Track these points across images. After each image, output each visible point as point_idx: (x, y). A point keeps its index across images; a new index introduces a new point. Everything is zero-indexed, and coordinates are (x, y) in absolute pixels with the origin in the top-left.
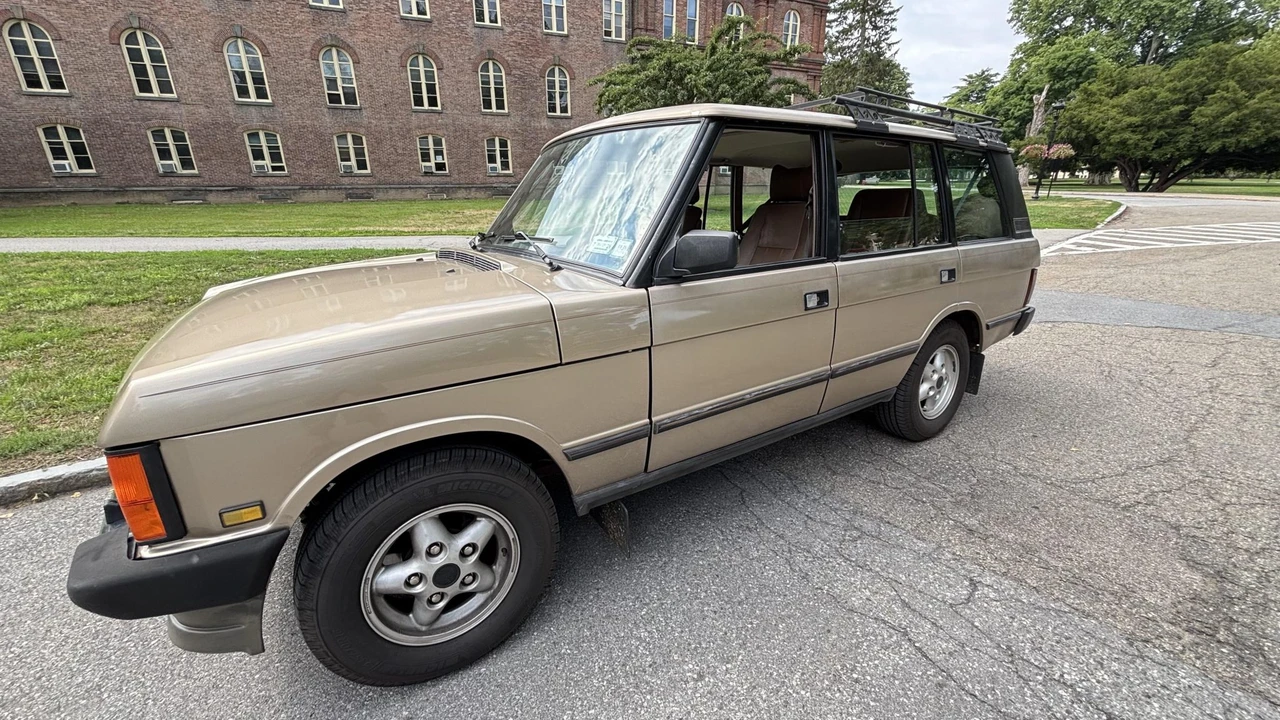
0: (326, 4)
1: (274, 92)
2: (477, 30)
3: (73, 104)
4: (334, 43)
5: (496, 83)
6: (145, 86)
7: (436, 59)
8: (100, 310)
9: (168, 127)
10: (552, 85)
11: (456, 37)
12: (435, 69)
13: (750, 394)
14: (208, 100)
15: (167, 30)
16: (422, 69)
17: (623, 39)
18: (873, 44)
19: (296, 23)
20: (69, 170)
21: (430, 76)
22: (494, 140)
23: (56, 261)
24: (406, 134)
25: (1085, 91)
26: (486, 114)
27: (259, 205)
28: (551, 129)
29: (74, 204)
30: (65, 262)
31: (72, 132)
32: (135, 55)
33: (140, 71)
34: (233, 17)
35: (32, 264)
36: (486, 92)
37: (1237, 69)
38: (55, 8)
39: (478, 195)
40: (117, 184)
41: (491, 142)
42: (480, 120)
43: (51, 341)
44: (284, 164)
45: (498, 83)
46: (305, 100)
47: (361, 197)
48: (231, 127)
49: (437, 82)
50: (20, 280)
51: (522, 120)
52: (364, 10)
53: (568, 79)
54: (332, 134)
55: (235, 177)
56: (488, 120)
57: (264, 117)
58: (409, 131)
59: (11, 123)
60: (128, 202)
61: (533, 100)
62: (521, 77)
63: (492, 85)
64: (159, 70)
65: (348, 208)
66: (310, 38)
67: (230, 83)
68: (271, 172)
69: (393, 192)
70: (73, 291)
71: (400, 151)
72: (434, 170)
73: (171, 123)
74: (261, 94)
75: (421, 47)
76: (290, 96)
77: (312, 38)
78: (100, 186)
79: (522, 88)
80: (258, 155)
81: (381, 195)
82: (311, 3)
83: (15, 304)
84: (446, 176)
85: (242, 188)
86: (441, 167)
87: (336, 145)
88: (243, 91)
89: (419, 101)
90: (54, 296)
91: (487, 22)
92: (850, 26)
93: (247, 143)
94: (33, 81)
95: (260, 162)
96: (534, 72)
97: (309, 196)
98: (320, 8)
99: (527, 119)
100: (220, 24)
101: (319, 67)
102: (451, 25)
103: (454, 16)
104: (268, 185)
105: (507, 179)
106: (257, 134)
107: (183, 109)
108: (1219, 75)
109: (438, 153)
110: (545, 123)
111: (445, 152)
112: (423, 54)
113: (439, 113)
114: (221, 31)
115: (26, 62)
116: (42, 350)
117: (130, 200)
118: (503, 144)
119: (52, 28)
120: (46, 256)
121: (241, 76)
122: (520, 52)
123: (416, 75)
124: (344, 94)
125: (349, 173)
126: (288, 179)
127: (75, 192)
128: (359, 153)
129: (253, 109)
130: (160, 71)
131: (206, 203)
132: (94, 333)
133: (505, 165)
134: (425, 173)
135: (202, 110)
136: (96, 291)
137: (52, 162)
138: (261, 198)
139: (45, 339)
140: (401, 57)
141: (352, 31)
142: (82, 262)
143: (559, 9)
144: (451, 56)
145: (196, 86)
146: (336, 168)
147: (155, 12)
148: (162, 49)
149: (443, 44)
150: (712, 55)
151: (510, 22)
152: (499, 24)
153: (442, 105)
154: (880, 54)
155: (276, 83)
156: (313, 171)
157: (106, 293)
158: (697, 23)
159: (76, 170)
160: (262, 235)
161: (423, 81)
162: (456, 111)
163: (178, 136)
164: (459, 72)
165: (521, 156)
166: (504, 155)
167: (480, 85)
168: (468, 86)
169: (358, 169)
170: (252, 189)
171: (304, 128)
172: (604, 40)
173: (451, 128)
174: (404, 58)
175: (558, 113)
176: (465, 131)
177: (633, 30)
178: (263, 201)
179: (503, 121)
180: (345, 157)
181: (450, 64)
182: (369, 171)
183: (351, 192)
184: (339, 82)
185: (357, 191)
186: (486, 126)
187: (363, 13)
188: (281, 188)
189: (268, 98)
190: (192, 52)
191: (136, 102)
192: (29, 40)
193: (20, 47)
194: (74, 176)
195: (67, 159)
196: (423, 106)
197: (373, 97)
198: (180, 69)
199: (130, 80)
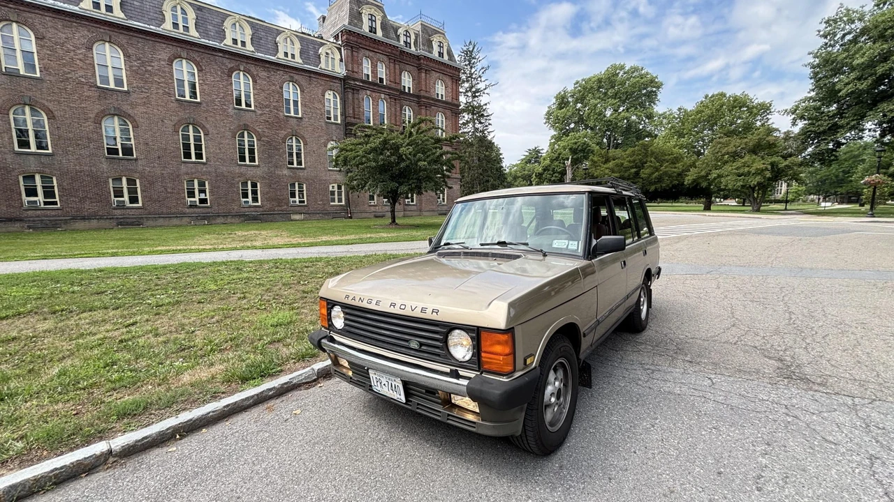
0: (112, 86)
1: (54, 145)
2: (236, 111)
4: (117, 113)
5: (249, 145)
7: (203, 128)
10: (290, 148)
11: (220, 115)
12: (202, 135)
16: (191, 134)
17: (339, 122)
18: (481, 132)
19: (83, 98)
21: (198, 139)
22: (247, 183)
24: (176, 177)
25: (592, 160)
26: (242, 165)
27: (28, 233)
28: (290, 176)
34: (25, 90)
36: (242, 151)
37: (653, 153)
39: (233, 220)
41: (245, 184)
42: (237, 170)
44: (57, 200)
45: (251, 145)
46: (85, 152)
47: (132, 224)
48: (7, 171)
49: (203, 143)
51: (269, 169)
52: (145, 92)
53: (302, 145)
54: (108, 177)
55: (4, 211)
56: (243, 169)
57: (43, 163)
58: (178, 176)
61: (277, 157)
62: (268, 142)
63: (247, 147)
65: (123, 233)
66: (95, 108)
67: (11, 138)
68: (42, 206)
69: (161, 220)
71: (169, 190)
72: (198, 204)
74: (42, 146)
75: (192, 120)
76: (70, 149)
77: (97, 108)
79: (269, 149)
80: (31, 193)
81: (151, 223)
82: (99, 85)
84: (208, 207)
85: (10, 220)
86: (203, 201)
87: (111, 185)
88: (24, 144)
89: (188, 155)
91: (244, 106)
92: (467, 121)
93: (22, 183)
95: (33, 199)
96: (278, 139)
97: (80, 225)
98: (107, 89)
99: (272, 169)
100: (9, 94)
101: (101, 128)
102: (216, 107)
103: (218, 101)
104: (38, 217)
105: (257, 209)
106: (33, 177)
108: (646, 155)
109: (201, 191)
110: (286, 172)
111: (207, 191)
112: (193, 124)
113: (204, 164)
114: (10, 99)
118: (254, 185)
121: (22, 133)
122: (268, 126)
123: (186, 138)
124: (122, 148)
125: (121, 206)
126: (60, 212)
128: (132, 192)
133: (255, 199)
134: (190, 205)
138: (29, 227)
140: (175, 125)
141: (133, 105)
143: (296, 103)
144: (216, 126)
146: (109, 202)
149: (209, 119)
150: (409, 137)
151: (260, 108)
152: (253, 108)
153: (207, 158)
154: (485, 137)
155: (58, 138)
156: (87, 205)
158: (385, 116)
161: (192, 141)
162: (218, 163)
164: (221, 137)
165: (267, 193)
166: (254, 192)
167: (238, 146)
168: (228, 146)
169: (130, 203)
170: (21, 220)
171: (81, 172)
172: (327, 122)
173: (214, 174)
174: (177, 126)
175: (295, 165)
176: (224, 176)
177: (346, 117)
178: (31, 230)
179: (255, 170)
180: (119, 193)
181: (214, 132)
182: (140, 204)
183: (122, 220)
184: (119, 140)
185: (128, 220)
186: (241, 173)
187: (145, 95)
188: (51, 218)
189: (48, 150)
196: (191, 159)
197: (148, 151)
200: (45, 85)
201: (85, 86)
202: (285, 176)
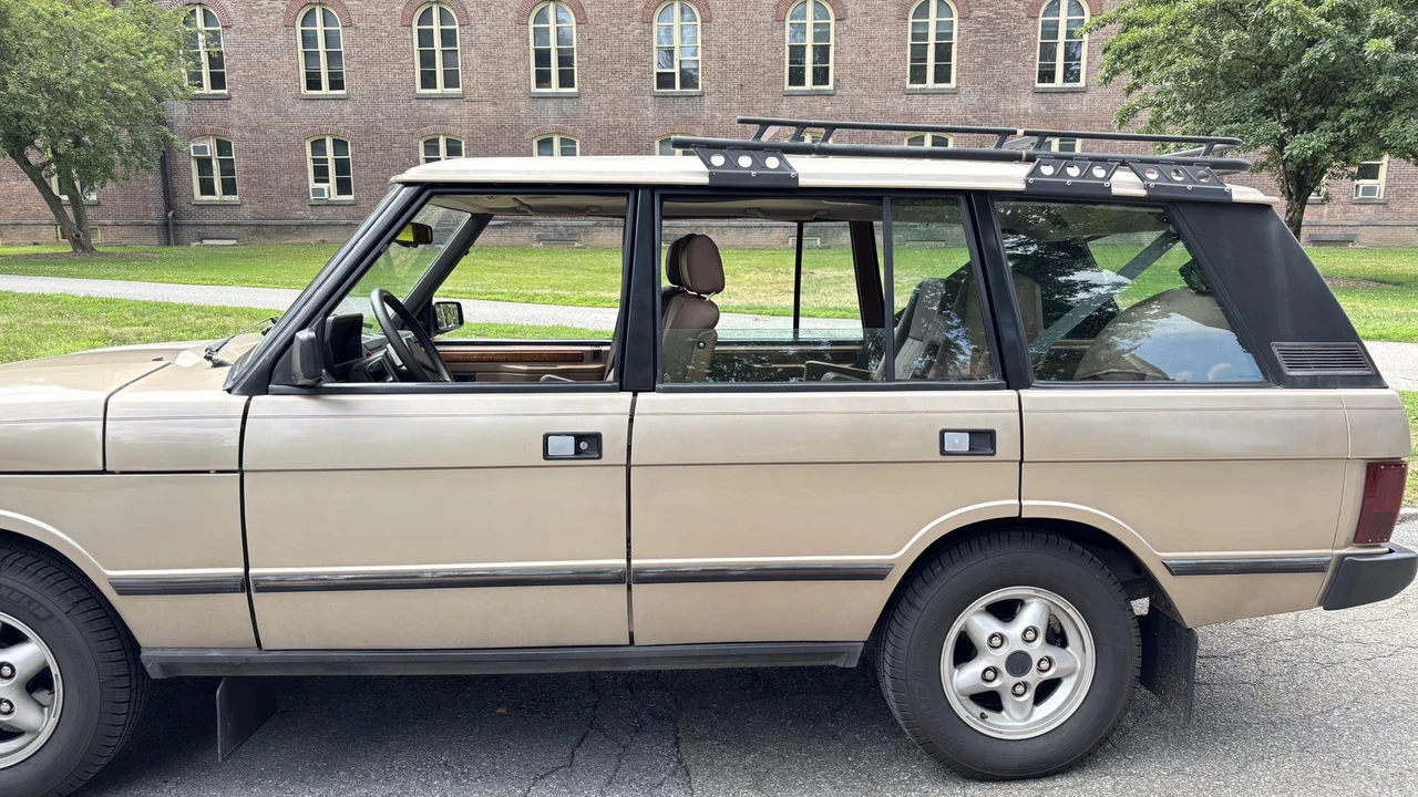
1: (583, 76)
3: (348, 108)
5: (938, 36)
7: (836, 3)
9: (444, 135)
10: (1050, 29)
12: (832, 21)
14: (496, 95)
16: (809, 21)
20: (326, 196)
21: (821, 33)
22: (923, 139)
26: (913, 93)
27: (534, 249)
28: (1039, 115)
29: (323, 241)
31: (340, 145)
32: (425, 38)
36: (919, 54)
42: (901, 105)
45: (944, 35)
46: (623, 86)
48: (519, 130)
49: (832, 42)
51: (982, 99)
53: (1087, 17)
54: (653, 138)
56: (916, 102)
57: (564, 114)
59: (281, 136)
61: (1009, 62)
62: (989, 20)
63: (932, 41)
64: (449, 55)
67: (528, 68)
73: (449, 129)
74: (566, 79)
76: (603, 81)
78: (354, 218)
79: (988, 42)
88: (543, 79)
89: (797, 77)
94: (314, 82)
96: (1016, 9)
97: (604, 237)
99: (992, 98)
101: (651, 33)
106: (550, 141)
107: (465, 109)
110: (1028, 104)
113: (829, 95)
115: (311, 57)
119: (346, 11)
121: (543, 57)
123: (799, 32)
124: (682, 71)
127: (329, 225)
129: (550, 104)
130: (449, 57)
135: (488, 109)
137: (312, 185)
138: (540, 239)
140: (778, 5)
145: (487, 74)
148: (457, 27)
153: (837, 80)
155: (589, 60)
159: (335, 197)
162: (858, 91)
163: (454, 148)
164: (873, 21)
167: (910, 42)
168: (886, 45)
171: (615, 129)
174: (782, 7)
175: (1059, 82)
178: (541, 244)
179: (945, 102)
181: (860, 10)
184: (677, 55)
186: (910, 115)
189: (573, 86)
190: (491, 27)
191: (414, 102)
192: (320, 29)
193: (309, 39)
194: (330, 204)
195: (327, 181)
196: (804, 84)
197: (724, 74)
198: (473, 52)
199: (414, 73)
202: (1026, 114)
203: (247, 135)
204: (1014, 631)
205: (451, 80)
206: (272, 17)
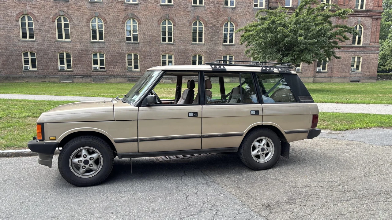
0: (131, 2)
1: (106, 37)
2: (193, 8)
3: (35, 44)
4: (132, 17)
5: (199, 30)
6: (60, 37)
7: (173, 21)
8: (30, 118)
9: (65, 52)
10: (226, 30)
11: (183, 11)
12: (172, 26)
13: (170, 137)
14: (81, 42)
15: (72, 15)
16: (167, 25)
17: (264, 7)
19: (119, 10)
20: (28, 69)
21: (170, 28)
22: (196, 56)
23: (20, 102)
24: (157, 53)
26: (193, 44)
27: (92, 83)
28: (224, 51)
29: (28, 82)
30: (22, 103)
31: (33, 54)
32: (59, 25)
33: (60, 31)
34: (96, 10)
35: (13, 103)
36: (194, 35)
38: (37, 10)
40: (44, 74)
42: (191, 47)
43: (17, 126)
44: (105, 66)
45: (201, 30)
46: (117, 40)
47: (133, 81)
48: (87, 51)
49: (173, 31)
50: (10, 108)
51: (210, 46)
53: (234, 27)
54: (126, 54)
55: (85, 72)
56: (194, 47)
57: (100, 47)
58: (158, 52)
59: (14, 51)
60: (45, 82)
61: (216, 37)
62: (211, 27)
63: (198, 31)
64: (67, 30)
66: (122, 15)
67: (90, 35)
68: (99, 70)
70: (24, 112)
71: (153, 61)
73: (67, 50)
74: (101, 38)
75: (167, 17)
76: (112, 39)
77: (124, 15)
78: (37, 75)
79: (211, 32)
80: (95, 63)
82: (126, 2)
83: (8, 115)
85: (87, 76)
87: (127, 58)
88: (94, 38)
89: (164, 39)
90: (18, 113)
91: (198, 4)
93: (92, 58)
94: (24, 36)
95: (96, 66)
96: (218, 24)
97: (113, 80)
98: (129, 4)
99: (213, 46)
100: (91, 12)
101: (125, 26)
102: (181, 7)
103: (184, 3)
104: (97, 75)
106: (96, 54)
107: (72, 45)
109: (170, 62)
110: (221, 48)
111: (173, 62)
112: (168, 19)
113: (172, 44)
114: (91, 15)
115: (24, 29)
116: (14, 128)
117: (47, 80)
118: (200, 57)
119: (35, 17)
120: (17, 101)
121: (94, 32)
122: (212, 16)
123: (164, 28)
124: (133, 37)
125: (130, 70)
126: (105, 73)
127: (29, 77)
128: (136, 62)
129: (97, 44)
130: (67, 31)
131: (73, 82)
132: (28, 125)
135: (78, 45)
136: (30, 112)
137: (24, 65)
138: (94, 81)
139: (15, 125)
140: (159, 21)
142: (28, 103)
144: (180, 19)
145: (78, 36)
146: (125, 68)
147: (69, 9)
148: (69, 22)
149: (177, 15)
151: (208, 3)
152: (203, 5)
153: (174, 41)
155: (107, 33)
156: (116, 70)
157: (33, 113)
159: (31, 69)
160: (88, 96)
161: (167, 31)
162: (180, 44)
163: (68, 56)
164: (183, 26)
167: (192, 32)
168: (186, 32)
169: (135, 69)
170: (91, 77)
171: (115, 51)
172: (254, 9)
173: (177, 51)
175: (228, 43)
176: (183, 52)
177: (269, 3)
178: (94, 82)
179: (201, 47)
180: (130, 64)
181: (179, 23)
182: (139, 70)
183: (130, 78)
184: (132, 32)
185: (132, 78)
186: (193, 50)
187: (145, 4)
188: (102, 76)
189: (103, 40)
190: (79, 23)
191: (56, 43)
192: (27, 21)
193: (23, 24)
194: (29, 71)
195: (29, 64)
196: (166, 41)
197: (145, 38)
198: (74, 30)
199: (56, 35)
200: (104, 5)
201: (120, 4)
202: (221, 51)
203: (3, 51)
204: (262, 144)
205: (67, 37)
206: (12, 18)
